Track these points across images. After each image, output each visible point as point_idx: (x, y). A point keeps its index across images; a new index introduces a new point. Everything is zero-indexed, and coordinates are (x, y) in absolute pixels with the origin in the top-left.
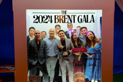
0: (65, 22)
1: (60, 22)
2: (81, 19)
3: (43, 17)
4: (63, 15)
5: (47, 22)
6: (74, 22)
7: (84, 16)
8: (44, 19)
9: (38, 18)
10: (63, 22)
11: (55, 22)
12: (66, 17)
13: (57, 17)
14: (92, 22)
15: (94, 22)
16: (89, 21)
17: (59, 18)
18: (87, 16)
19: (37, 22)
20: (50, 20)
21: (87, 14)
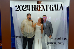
0: (39, 10)
1: (36, 10)
2: (52, 8)
3: (23, 7)
4: (38, 5)
5: (26, 10)
6: (47, 10)
7: (55, 5)
8: (24, 8)
9: (19, 7)
10: (38, 10)
11: (32, 10)
12: (41, 6)
13: (33, 6)
14: (61, 10)
15: (62, 10)
16: (59, 9)
17: (35, 7)
18: (57, 5)
19: (18, 10)
20: (28, 9)
21: (57, 4)
